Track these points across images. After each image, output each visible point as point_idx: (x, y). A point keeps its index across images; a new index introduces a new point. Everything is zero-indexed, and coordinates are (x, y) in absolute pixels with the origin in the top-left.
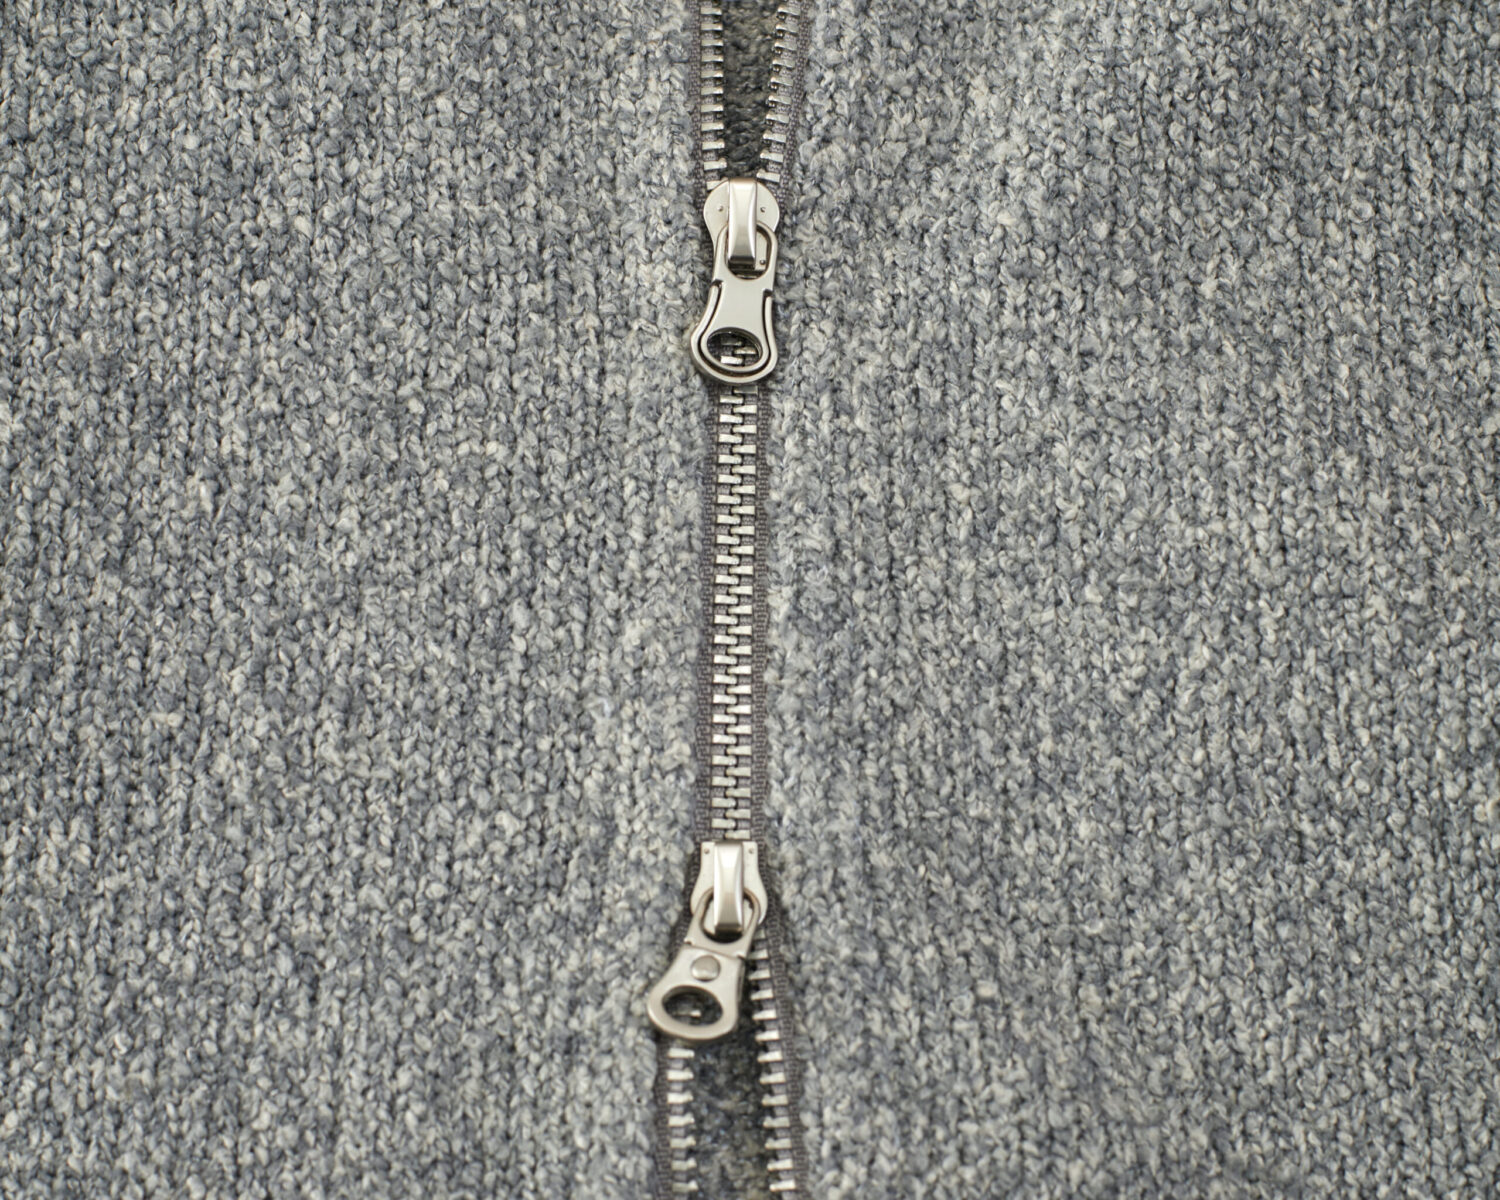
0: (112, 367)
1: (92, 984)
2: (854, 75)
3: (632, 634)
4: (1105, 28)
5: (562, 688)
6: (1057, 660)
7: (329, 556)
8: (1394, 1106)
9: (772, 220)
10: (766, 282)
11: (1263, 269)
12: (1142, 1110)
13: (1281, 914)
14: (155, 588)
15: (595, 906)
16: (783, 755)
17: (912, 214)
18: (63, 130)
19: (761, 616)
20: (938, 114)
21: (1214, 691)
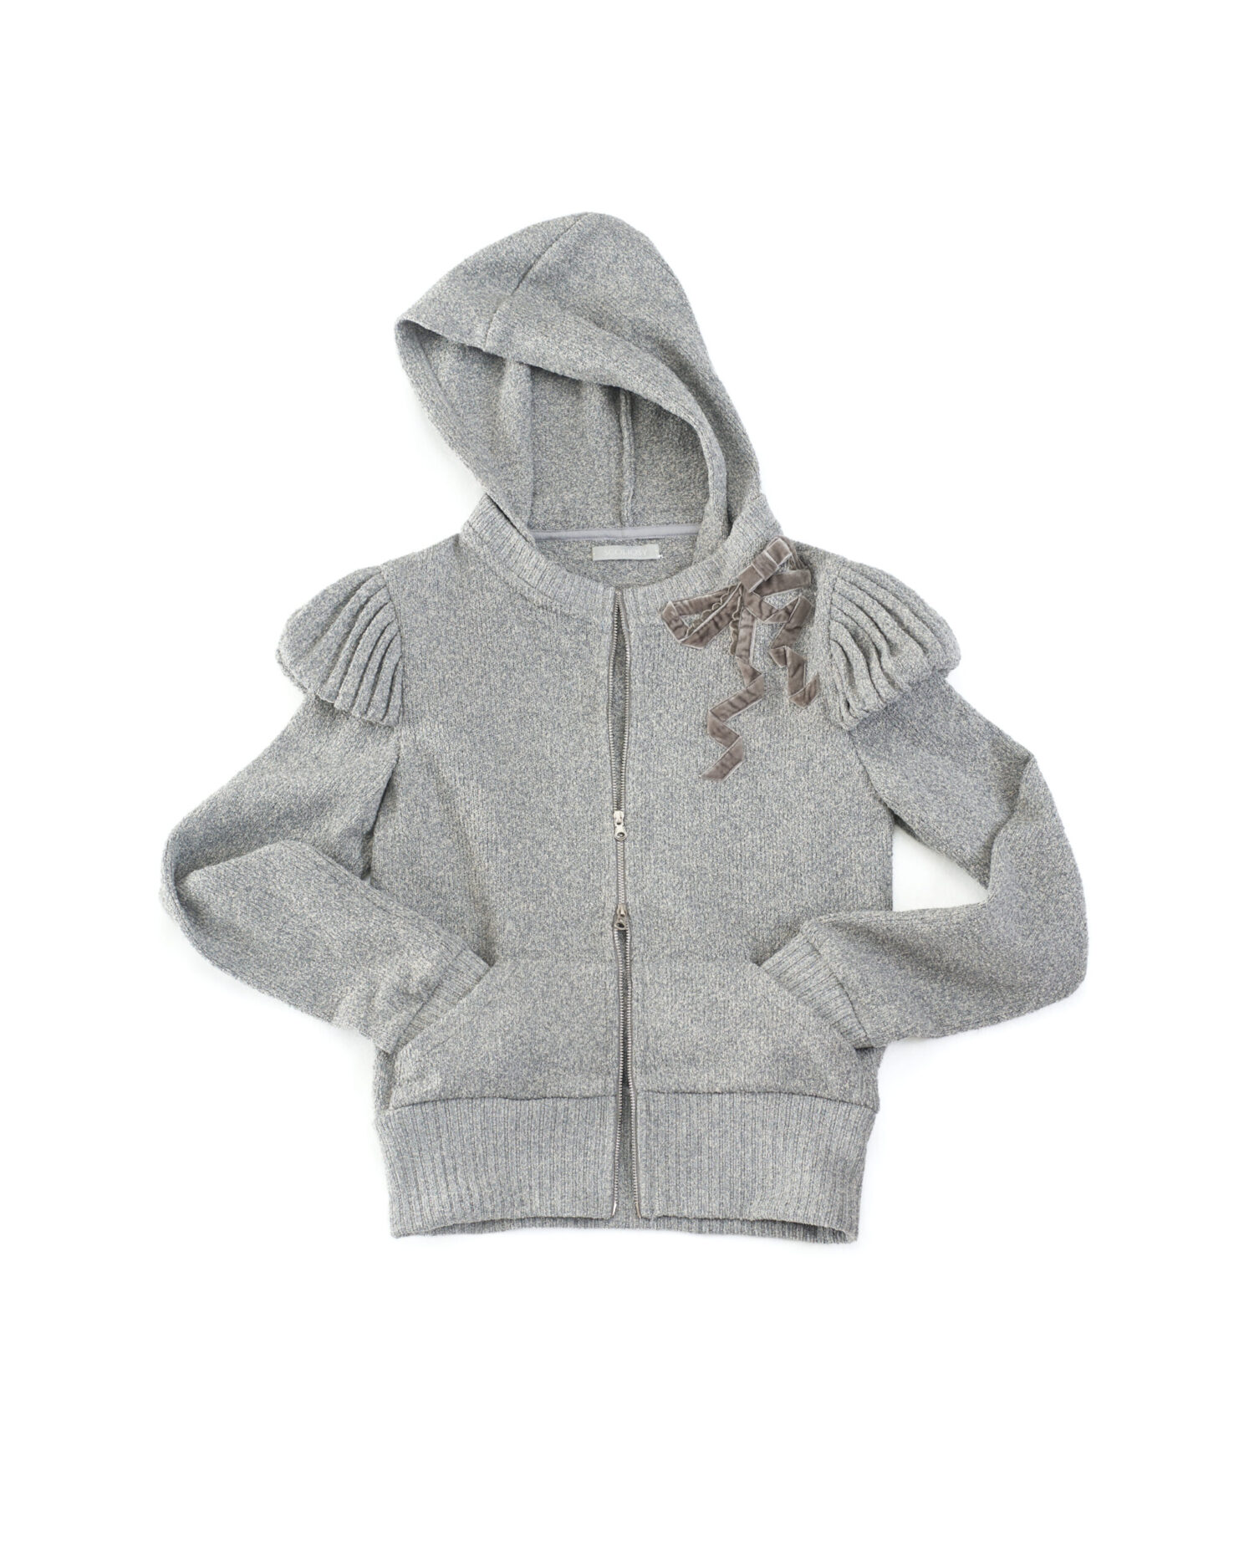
0: (533, 838)
1: (538, 925)
2: (632, 793)
3: (607, 877)
4: (670, 788)
5: (598, 885)
6: (666, 879)
7: (565, 866)
8: (710, 943)
9: (623, 816)
10: (622, 824)
11: (695, 824)
12: (677, 943)
13: (696, 915)
14: (542, 870)
15: (603, 915)
16: (628, 894)
17: (643, 815)
18: (524, 804)
19: (624, 875)
20: (645, 798)
21: (688, 885)
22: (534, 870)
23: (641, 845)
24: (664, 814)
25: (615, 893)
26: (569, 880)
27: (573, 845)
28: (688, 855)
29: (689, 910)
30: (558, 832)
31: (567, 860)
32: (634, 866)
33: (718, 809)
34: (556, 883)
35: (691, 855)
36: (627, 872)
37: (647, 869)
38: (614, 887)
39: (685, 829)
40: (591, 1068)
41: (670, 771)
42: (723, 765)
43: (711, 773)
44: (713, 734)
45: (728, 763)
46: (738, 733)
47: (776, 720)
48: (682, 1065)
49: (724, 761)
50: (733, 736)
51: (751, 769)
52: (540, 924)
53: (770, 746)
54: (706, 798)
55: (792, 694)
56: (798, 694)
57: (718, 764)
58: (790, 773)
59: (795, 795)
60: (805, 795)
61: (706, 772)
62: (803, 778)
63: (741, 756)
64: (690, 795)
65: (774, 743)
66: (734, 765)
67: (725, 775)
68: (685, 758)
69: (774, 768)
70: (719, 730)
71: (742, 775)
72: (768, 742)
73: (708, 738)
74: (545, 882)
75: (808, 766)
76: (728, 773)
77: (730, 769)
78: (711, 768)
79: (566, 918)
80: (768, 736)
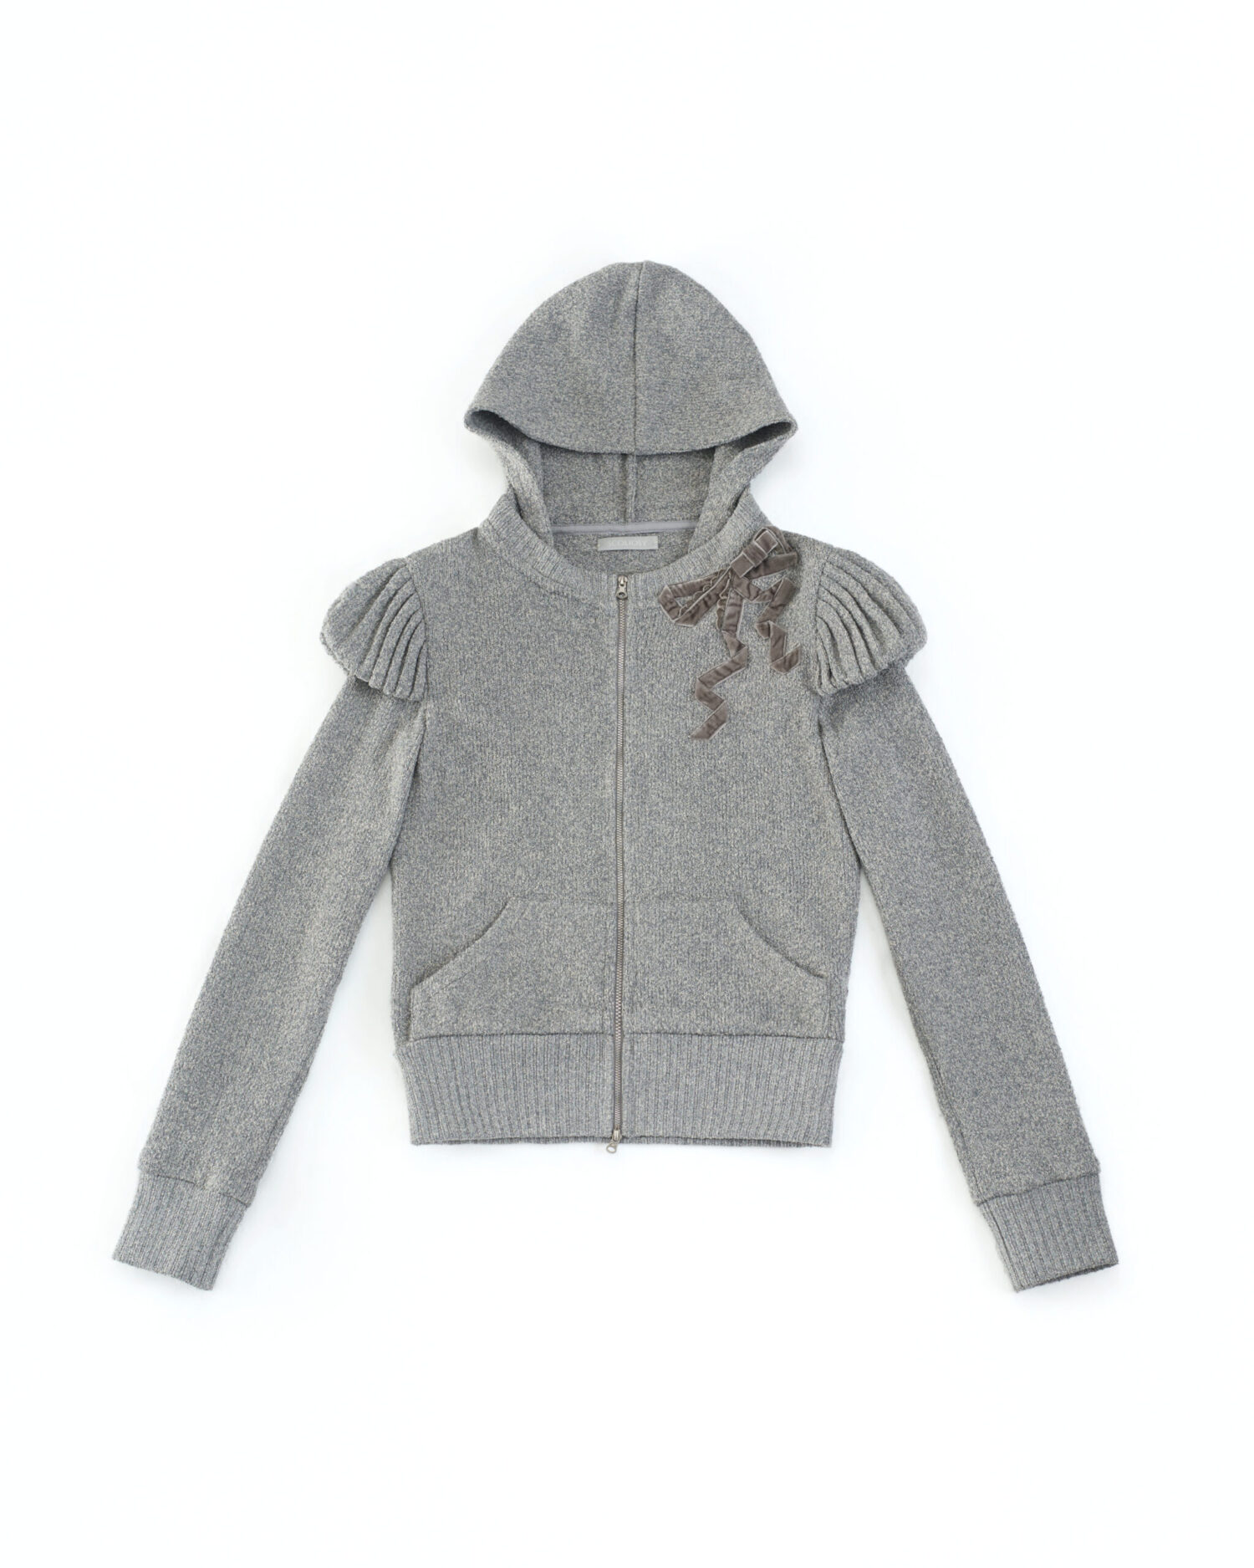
4: (663, 748)
22: (543, 823)
23: (638, 799)
24: (658, 771)
25: (613, 842)
26: (573, 831)
27: (577, 800)
28: (679, 806)
29: (679, 858)
30: (564, 789)
31: (572, 814)
32: (631, 818)
33: (706, 765)
34: (562, 834)
35: (682, 806)
36: (625, 823)
37: (642, 820)
38: (613, 837)
39: (676, 783)
40: (590, 1004)
41: (662, 732)
42: (709, 726)
43: (698, 734)
44: (700, 698)
45: (714, 724)
46: (723, 698)
47: (756, 685)
48: (666, 1004)
49: (710, 723)
50: (718, 700)
51: (735, 729)
52: (548, 870)
53: (751, 708)
54: (695, 755)
55: (773, 661)
56: (778, 661)
57: (705, 725)
58: (770, 732)
59: (774, 751)
60: (784, 752)
61: (694, 733)
62: (781, 737)
63: (725, 717)
64: (681, 753)
65: (755, 706)
66: (719, 725)
67: (710, 735)
68: (675, 721)
69: (754, 727)
70: (705, 695)
71: (726, 735)
72: (750, 705)
73: (696, 702)
74: (552, 833)
75: (785, 726)
76: (713, 733)
77: (716, 730)
78: (699, 729)
79: (570, 865)
80: (750, 700)
